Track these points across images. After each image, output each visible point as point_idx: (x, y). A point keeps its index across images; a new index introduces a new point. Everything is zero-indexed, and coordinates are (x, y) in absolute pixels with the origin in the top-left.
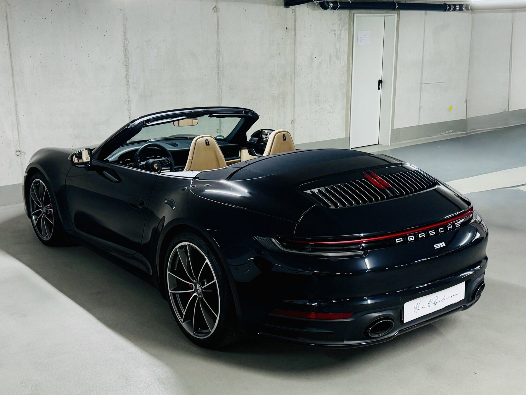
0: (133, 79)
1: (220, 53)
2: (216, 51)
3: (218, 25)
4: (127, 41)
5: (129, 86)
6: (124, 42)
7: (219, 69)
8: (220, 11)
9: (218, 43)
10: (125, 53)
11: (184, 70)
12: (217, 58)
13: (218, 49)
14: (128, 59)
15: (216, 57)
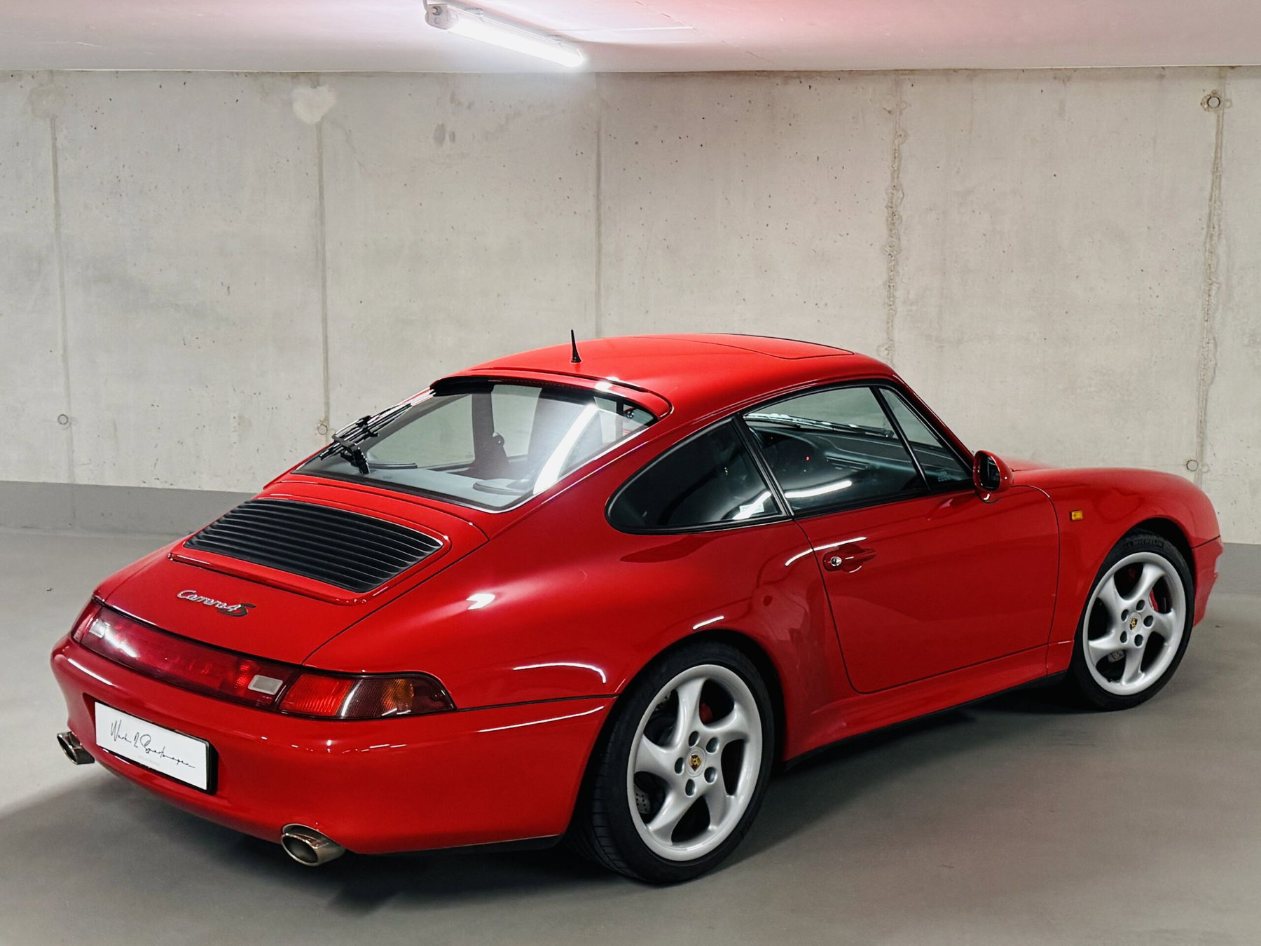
0: (909, 293)
1: (1220, 230)
2: (1205, 226)
3: (1219, 147)
4: (900, 192)
5: (895, 311)
6: (890, 195)
7: (1210, 279)
8: (1231, 106)
9: (1215, 203)
10: (891, 224)
11: (1077, 277)
12: (1208, 246)
13: (1215, 219)
14: (899, 239)
15: (1205, 243)
